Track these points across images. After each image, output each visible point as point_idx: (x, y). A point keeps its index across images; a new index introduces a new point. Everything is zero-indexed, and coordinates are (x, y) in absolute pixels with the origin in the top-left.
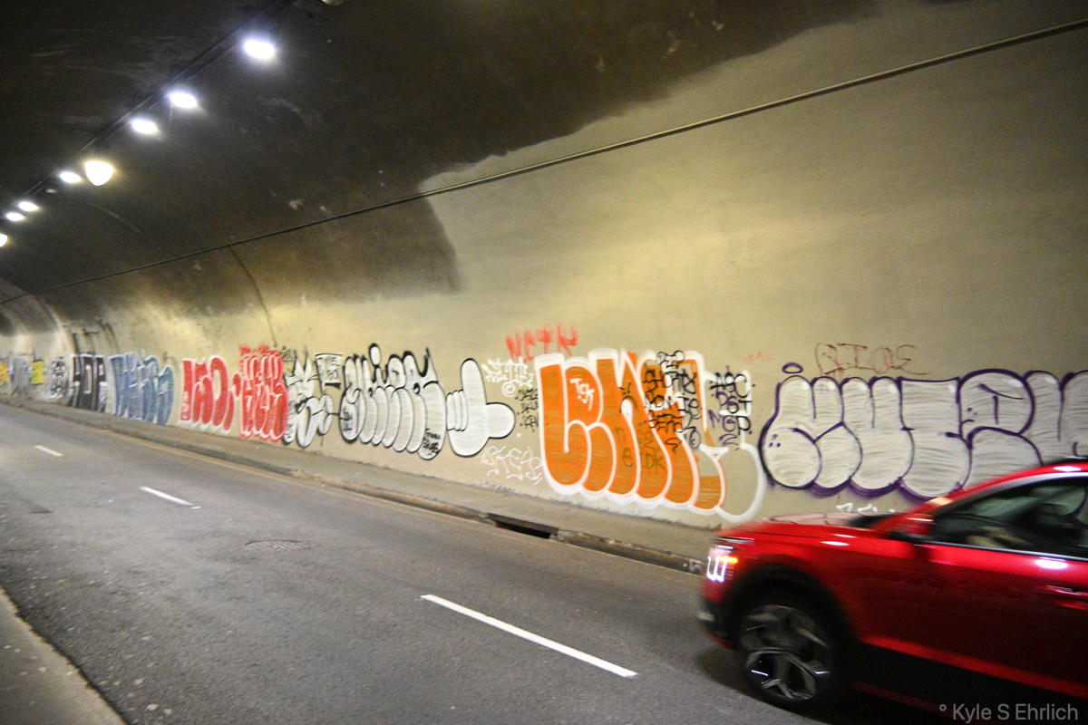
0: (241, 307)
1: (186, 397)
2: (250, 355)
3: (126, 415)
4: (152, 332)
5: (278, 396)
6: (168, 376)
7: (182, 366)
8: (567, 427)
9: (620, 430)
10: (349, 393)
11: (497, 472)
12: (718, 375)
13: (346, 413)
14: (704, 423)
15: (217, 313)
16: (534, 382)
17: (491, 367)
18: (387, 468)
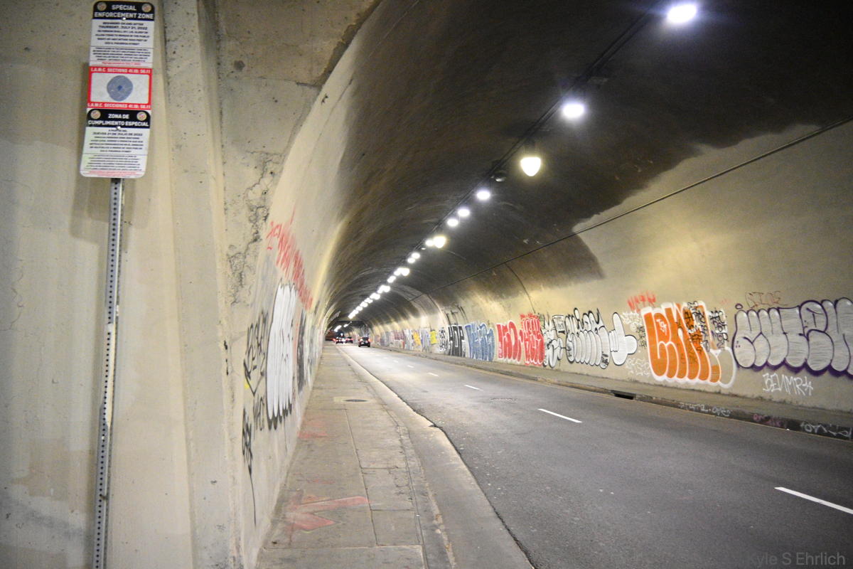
0: (516, 294)
1: (500, 345)
2: (525, 319)
3: (475, 358)
4: (481, 309)
5: (539, 340)
6: (491, 335)
7: (496, 328)
8: (658, 345)
9: (679, 345)
10: (569, 336)
11: (632, 372)
12: (712, 312)
13: (569, 347)
14: (710, 338)
15: (507, 298)
16: (643, 324)
17: (624, 316)
18: (588, 375)
